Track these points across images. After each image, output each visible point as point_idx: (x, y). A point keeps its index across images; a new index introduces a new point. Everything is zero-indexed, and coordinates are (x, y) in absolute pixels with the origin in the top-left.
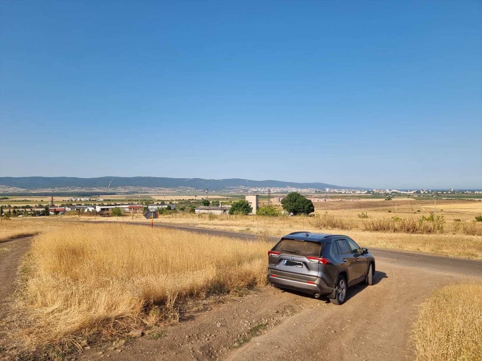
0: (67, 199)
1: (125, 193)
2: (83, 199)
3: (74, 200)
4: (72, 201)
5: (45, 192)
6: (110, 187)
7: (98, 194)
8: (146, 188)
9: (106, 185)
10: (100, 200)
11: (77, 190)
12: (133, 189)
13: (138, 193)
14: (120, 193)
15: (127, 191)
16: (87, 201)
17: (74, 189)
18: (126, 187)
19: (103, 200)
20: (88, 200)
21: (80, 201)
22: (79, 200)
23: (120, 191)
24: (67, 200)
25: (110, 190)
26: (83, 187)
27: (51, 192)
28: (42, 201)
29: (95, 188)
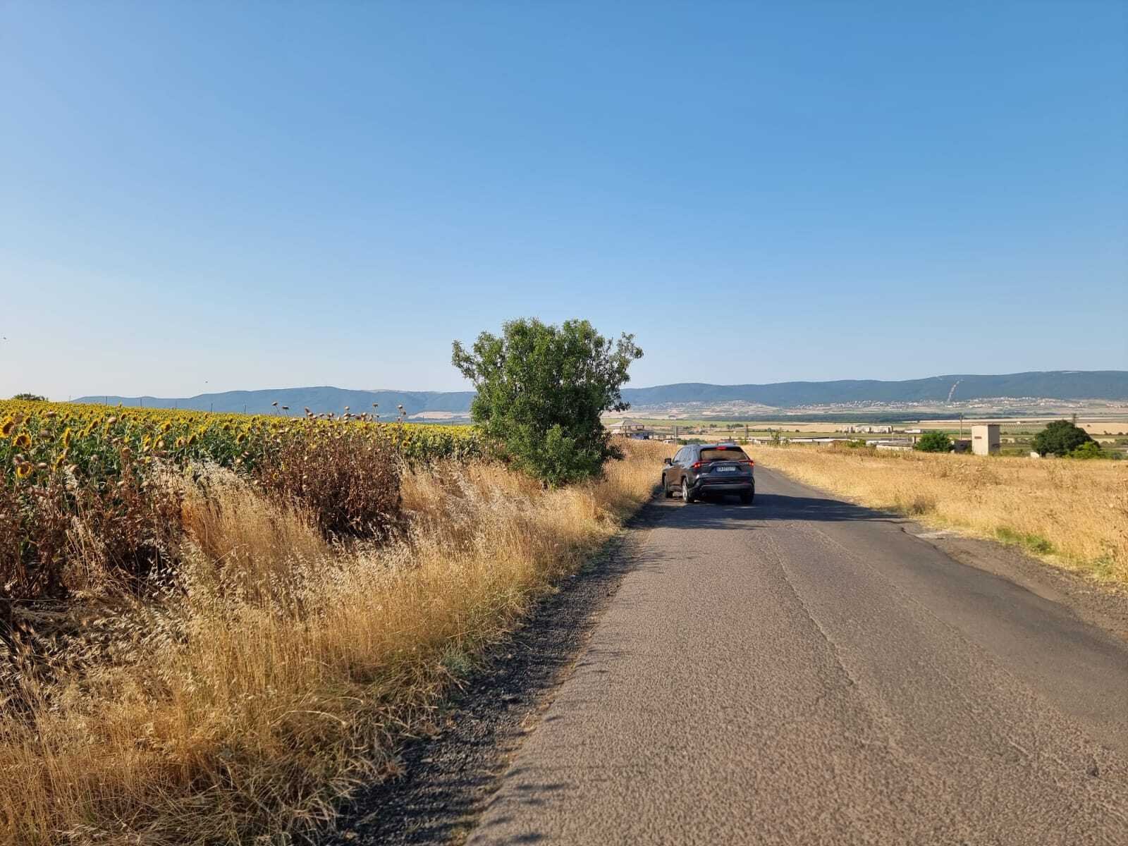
0: (844, 427)
1: (987, 414)
2: (876, 429)
3: (856, 430)
4: (853, 432)
5: (810, 412)
6: (951, 401)
7: (918, 418)
8: (1052, 402)
9: (942, 397)
10: (914, 431)
11: (875, 409)
12: (1011, 405)
13: (1024, 414)
14: (975, 414)
15: (995, 410)
16: (885, 432)
17: (869, 406)
18: (994, 399)
19: (919, 431)
20: (887, 431)
21: (870, 432)
22: (868, 430)
23: (979, 409)
24: (843, 431)
25: (952, 408)
26: (888, 402)
27: (822, 412)
28: (797, 431)
29: (915, 404)
